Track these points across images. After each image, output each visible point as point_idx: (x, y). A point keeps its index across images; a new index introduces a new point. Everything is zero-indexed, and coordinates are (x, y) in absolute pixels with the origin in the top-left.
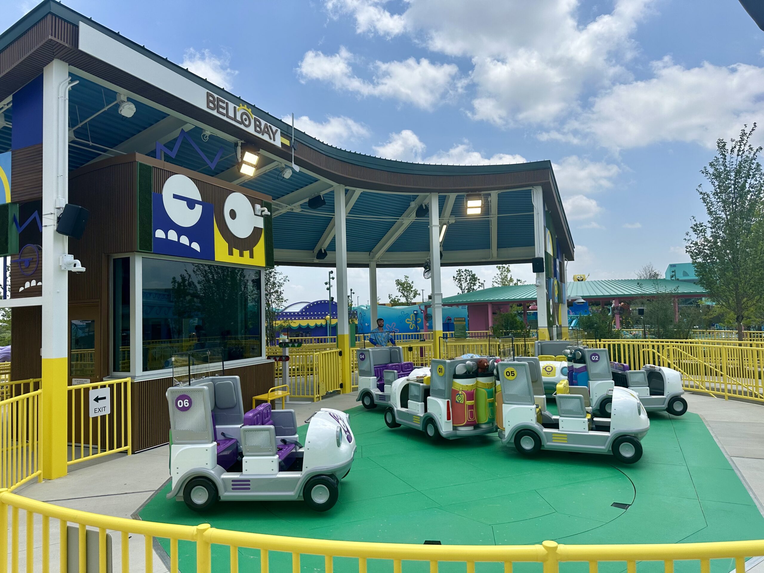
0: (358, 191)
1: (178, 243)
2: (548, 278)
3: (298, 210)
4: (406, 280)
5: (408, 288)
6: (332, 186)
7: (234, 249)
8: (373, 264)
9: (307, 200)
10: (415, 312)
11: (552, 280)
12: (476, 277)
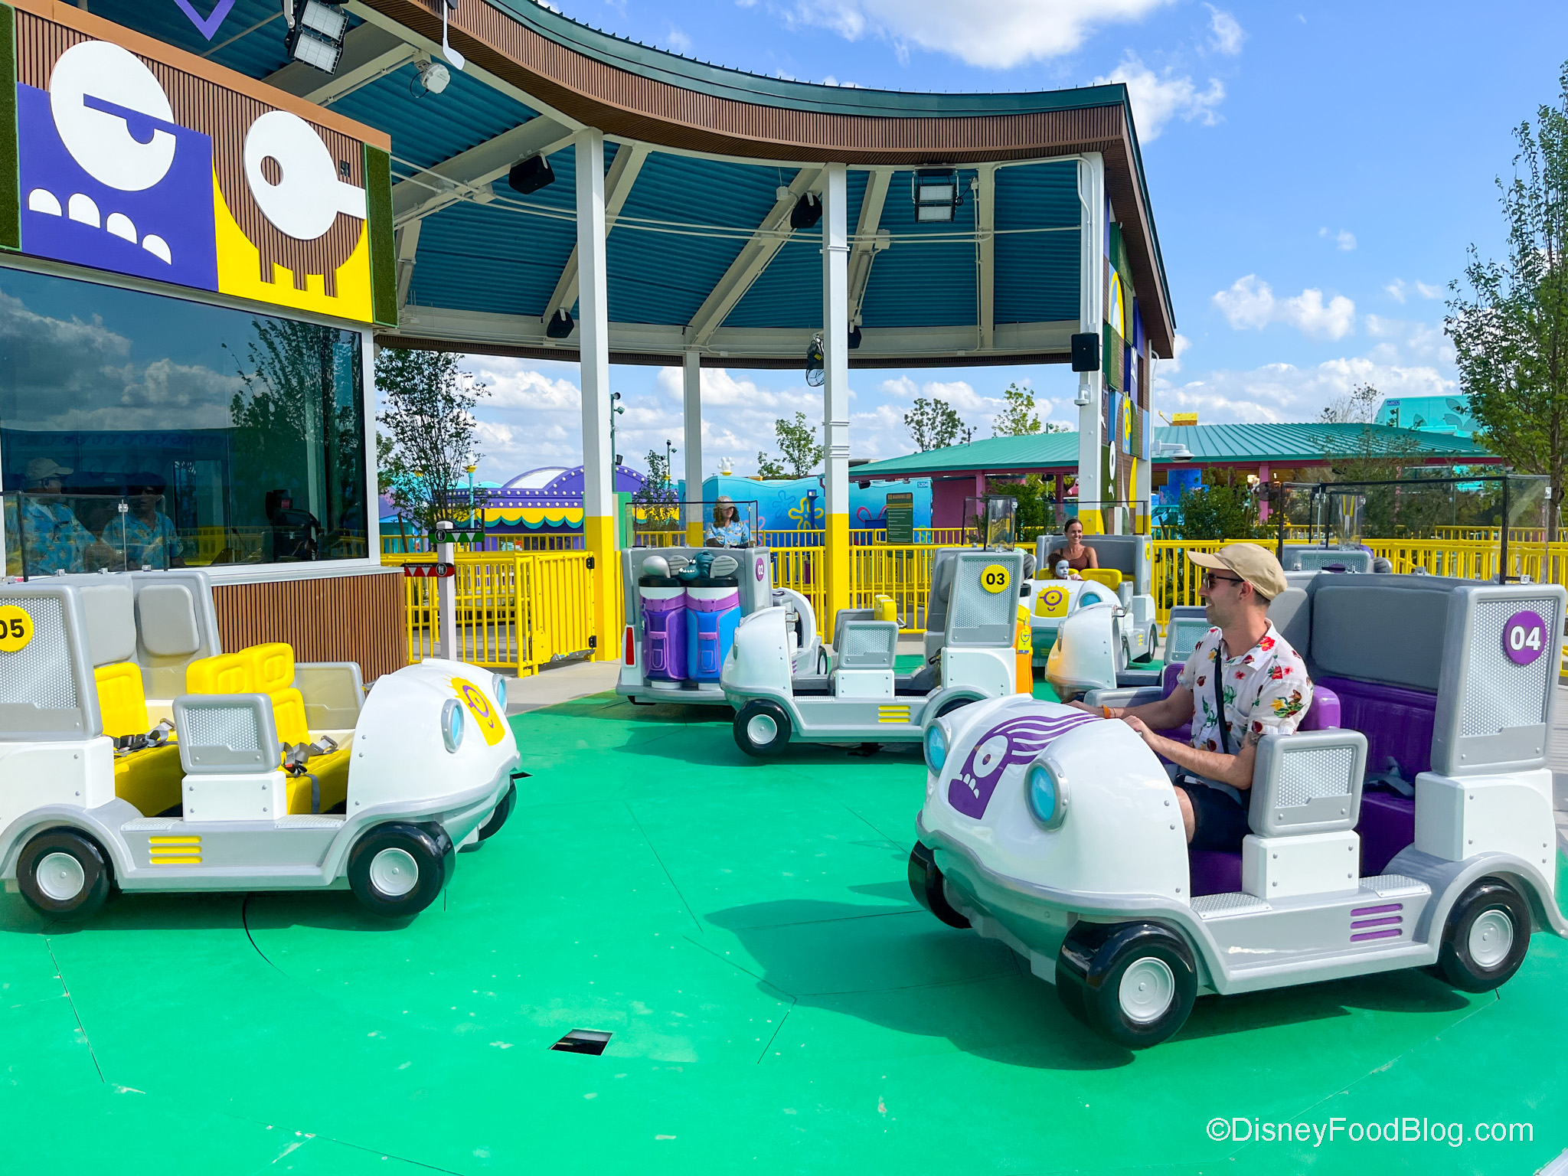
0: (640, 151)
1: (101, 236)
2: (1109, 389)
3: (484, 198)
4: (800, 423)
5: (802, 442)
6: (570, 131)
7: (277, 267)
8: (692, 358)
9: (504, 171)
10: (810, 494)
11: (1118, 395)
12: (956, 417)
